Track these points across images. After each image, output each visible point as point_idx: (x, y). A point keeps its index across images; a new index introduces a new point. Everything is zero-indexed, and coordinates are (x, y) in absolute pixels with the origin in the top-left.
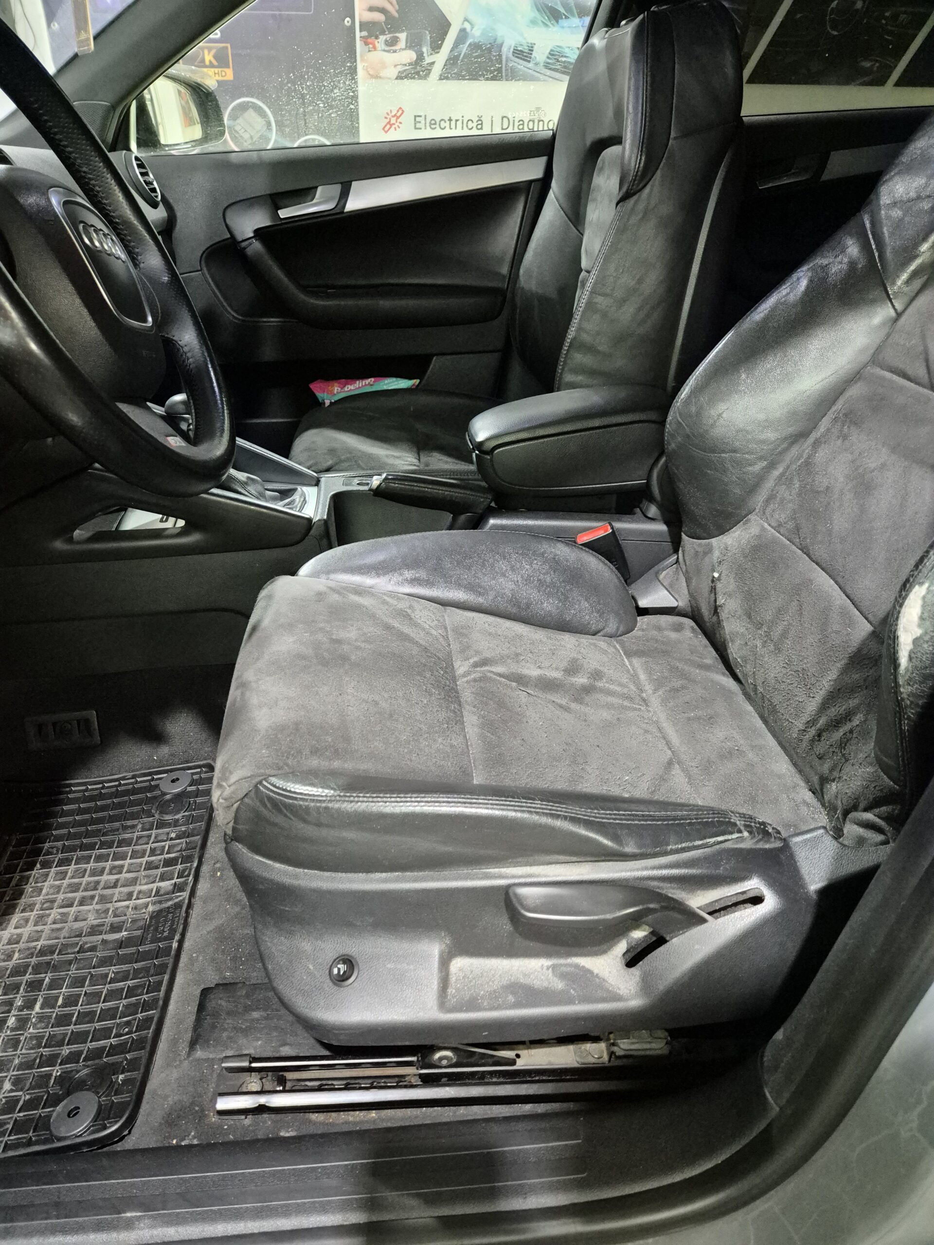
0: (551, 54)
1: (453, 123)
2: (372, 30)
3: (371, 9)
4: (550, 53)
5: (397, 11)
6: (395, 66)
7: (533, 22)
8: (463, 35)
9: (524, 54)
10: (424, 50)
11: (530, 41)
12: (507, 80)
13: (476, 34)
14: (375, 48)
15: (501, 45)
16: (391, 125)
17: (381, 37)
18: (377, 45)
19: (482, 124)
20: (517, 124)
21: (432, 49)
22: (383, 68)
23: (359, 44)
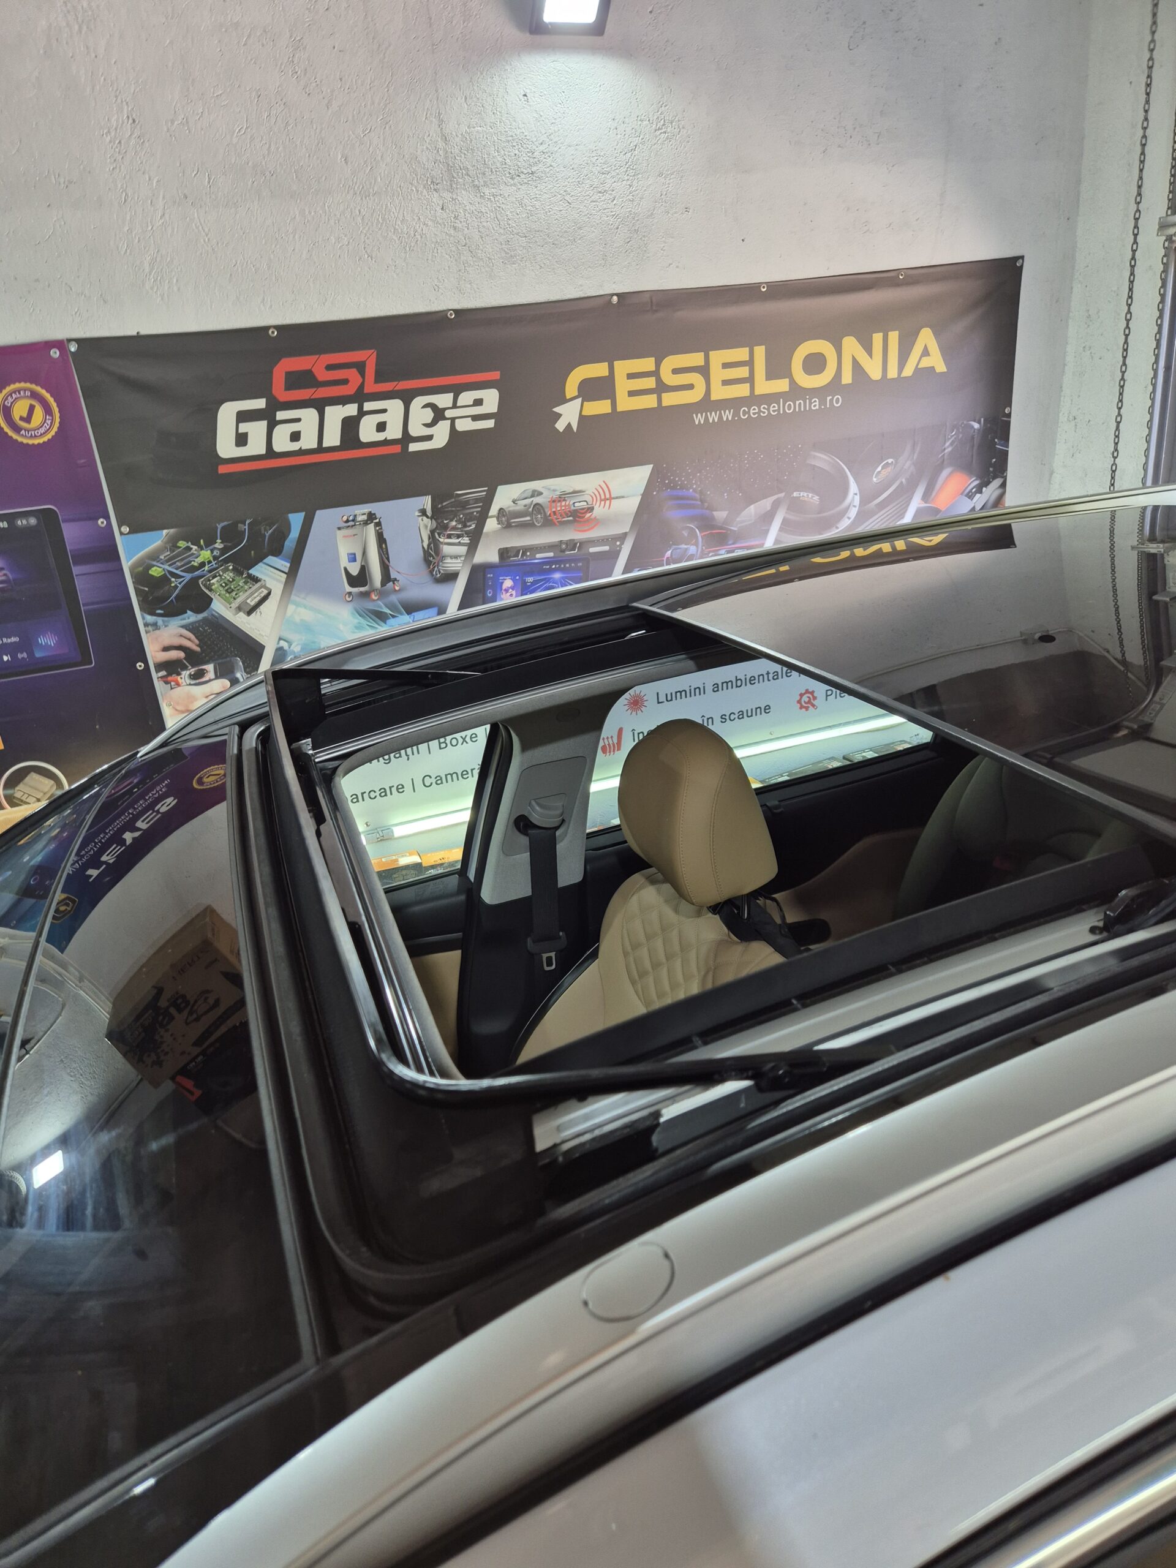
2: (171, 668)
3: (166, 649)
5: (197, 646)
6: (207, 696)
7: (357, 625)
8: (280, 653)
10: (238, 675)
14: (178, 685)
17: (184, 673)
18: (180, 681)
21: (247, 673)
22: (192, 702)
23: (159, 686)
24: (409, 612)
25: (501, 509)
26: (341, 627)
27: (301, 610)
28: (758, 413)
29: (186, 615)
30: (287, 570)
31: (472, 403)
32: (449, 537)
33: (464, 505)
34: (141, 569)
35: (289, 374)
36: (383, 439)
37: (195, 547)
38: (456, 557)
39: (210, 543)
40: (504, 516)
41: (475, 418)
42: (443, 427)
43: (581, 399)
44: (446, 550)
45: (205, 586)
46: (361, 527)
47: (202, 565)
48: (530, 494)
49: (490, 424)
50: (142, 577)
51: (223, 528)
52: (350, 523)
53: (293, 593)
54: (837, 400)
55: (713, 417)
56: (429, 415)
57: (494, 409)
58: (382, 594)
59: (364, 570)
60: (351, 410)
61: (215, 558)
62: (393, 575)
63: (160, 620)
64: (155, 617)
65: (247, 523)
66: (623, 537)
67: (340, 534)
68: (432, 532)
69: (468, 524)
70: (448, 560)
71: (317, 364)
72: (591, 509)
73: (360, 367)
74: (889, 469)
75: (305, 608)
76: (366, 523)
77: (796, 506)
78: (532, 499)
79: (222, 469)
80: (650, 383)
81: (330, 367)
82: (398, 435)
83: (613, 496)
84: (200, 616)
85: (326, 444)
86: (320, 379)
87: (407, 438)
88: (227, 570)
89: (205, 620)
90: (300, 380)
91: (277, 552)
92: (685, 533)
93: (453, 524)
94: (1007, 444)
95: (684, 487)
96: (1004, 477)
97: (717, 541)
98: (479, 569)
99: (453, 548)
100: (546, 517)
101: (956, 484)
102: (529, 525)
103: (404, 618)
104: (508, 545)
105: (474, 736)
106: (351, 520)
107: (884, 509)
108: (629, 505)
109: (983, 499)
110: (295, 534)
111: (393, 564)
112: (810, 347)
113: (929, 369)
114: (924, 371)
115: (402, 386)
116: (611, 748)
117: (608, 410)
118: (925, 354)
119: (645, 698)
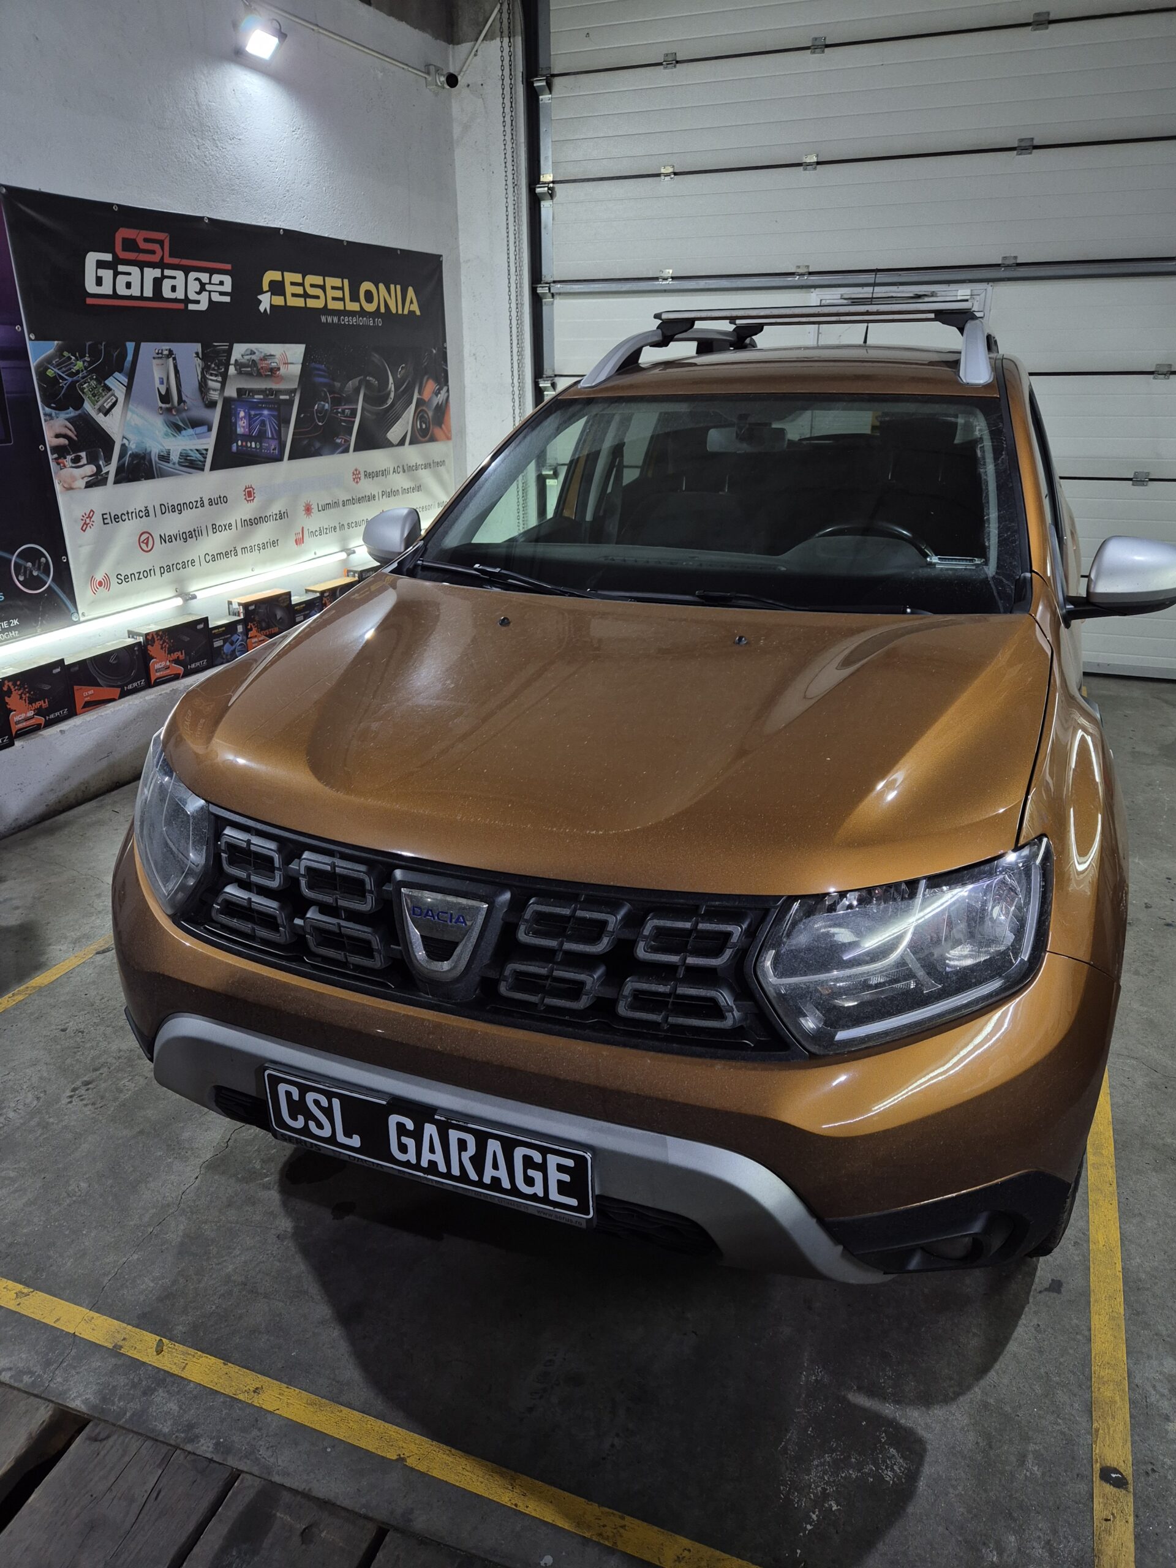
0: (181, 454)
1: (130, 515)
2: (60, 451)
3: (57, 436)
5: (76, 436)
6: (83, 478)
7: (167, 435)
8: (124, 449)
9: (165, 458)
10: (101, 463)
11: (167, 448)
12: (158, 477)
13: (133, 447)
14: (65, 466)
15: (150, 452)
16: (87, 525)
17: (68, 457)
18: (66, 463)
19: (148, 513)
20: (170, 509)
21: (106, 462)
22: (73, 482)
23: (53, 465)
24: (193, 428)
25: (236, 360)
26: (157, 432)
27: (135, 416)
28: (349, 321)
29: (68, 411)
30: (126, 384)
31: (218, 283)
32: (211, 375)
33: (217, 353)
34: (42, 369)
35: (124, 240)
36: (174, 297)
37: (73, 358)
38: (215, 390)
39: (82, 356)
40: (238, 365)
41: (222, 294)
42: (204, 298)
43: (269, 293)
44: (211, 384)
45: (80, 388)
46: (164, 359)
47: (78, 372)
48: (249, 352)
50: (42, 375)
51: (89, 345)
52: (159, 355)
53: (130, 403)
54: (379, 322)
55: (330, 320)
56: (197, 287)
57: (229, 290)
58: (179, 411)
59: (168, 390)
60: (157, 273)
61: (86, 368)
62: (184, 398)
63: (53, 412)
64: (50, 410)
65: (103, 344)
66: (294, 391)
67: (155, 362)
68: (203, 369)
69: (220, 367)
70: (212, 392)
71: (139, 236)
72: (279, 369)
73: (161, 243)
74: (403, 371)
75: (137, 415)
76: (168, 356)
77: (369, 385)
78: (249, 356)
79: (89, 301)
80: (299, 290)
81: (146, 240)
82: (182, 297)
83: (289, 361)
84: (78, 413)
85: (145, 295)
86: (141, 247)
87: (187, 300)
88: (92, 379)
89: (80, 415)
90: (130, 245)
91: (120, 371)
92: (323, 394)
93: (213, 366)
94: (447, 366)
95: (321, 363)
96: (448, 386)
97: (337, 402)
98: (227, 401)
99: (214, 384)
100: (258, 370)
101: (430, 386)
102: (249, 374)
103: (190, 431)
104: (241, 386)
105: (230, 525)
106: (161, 353)
107: (404, 396)
108: (296, 369)
109: (441, 397)
110: (130, 358)
111: (183, 389)
112: (366, 286)
113: (414, 312)
114: (412, 313)
115: (185, 262)
116: (299, 541)
117: (283, 303)
118: (412, 302)
119: (312, 506)
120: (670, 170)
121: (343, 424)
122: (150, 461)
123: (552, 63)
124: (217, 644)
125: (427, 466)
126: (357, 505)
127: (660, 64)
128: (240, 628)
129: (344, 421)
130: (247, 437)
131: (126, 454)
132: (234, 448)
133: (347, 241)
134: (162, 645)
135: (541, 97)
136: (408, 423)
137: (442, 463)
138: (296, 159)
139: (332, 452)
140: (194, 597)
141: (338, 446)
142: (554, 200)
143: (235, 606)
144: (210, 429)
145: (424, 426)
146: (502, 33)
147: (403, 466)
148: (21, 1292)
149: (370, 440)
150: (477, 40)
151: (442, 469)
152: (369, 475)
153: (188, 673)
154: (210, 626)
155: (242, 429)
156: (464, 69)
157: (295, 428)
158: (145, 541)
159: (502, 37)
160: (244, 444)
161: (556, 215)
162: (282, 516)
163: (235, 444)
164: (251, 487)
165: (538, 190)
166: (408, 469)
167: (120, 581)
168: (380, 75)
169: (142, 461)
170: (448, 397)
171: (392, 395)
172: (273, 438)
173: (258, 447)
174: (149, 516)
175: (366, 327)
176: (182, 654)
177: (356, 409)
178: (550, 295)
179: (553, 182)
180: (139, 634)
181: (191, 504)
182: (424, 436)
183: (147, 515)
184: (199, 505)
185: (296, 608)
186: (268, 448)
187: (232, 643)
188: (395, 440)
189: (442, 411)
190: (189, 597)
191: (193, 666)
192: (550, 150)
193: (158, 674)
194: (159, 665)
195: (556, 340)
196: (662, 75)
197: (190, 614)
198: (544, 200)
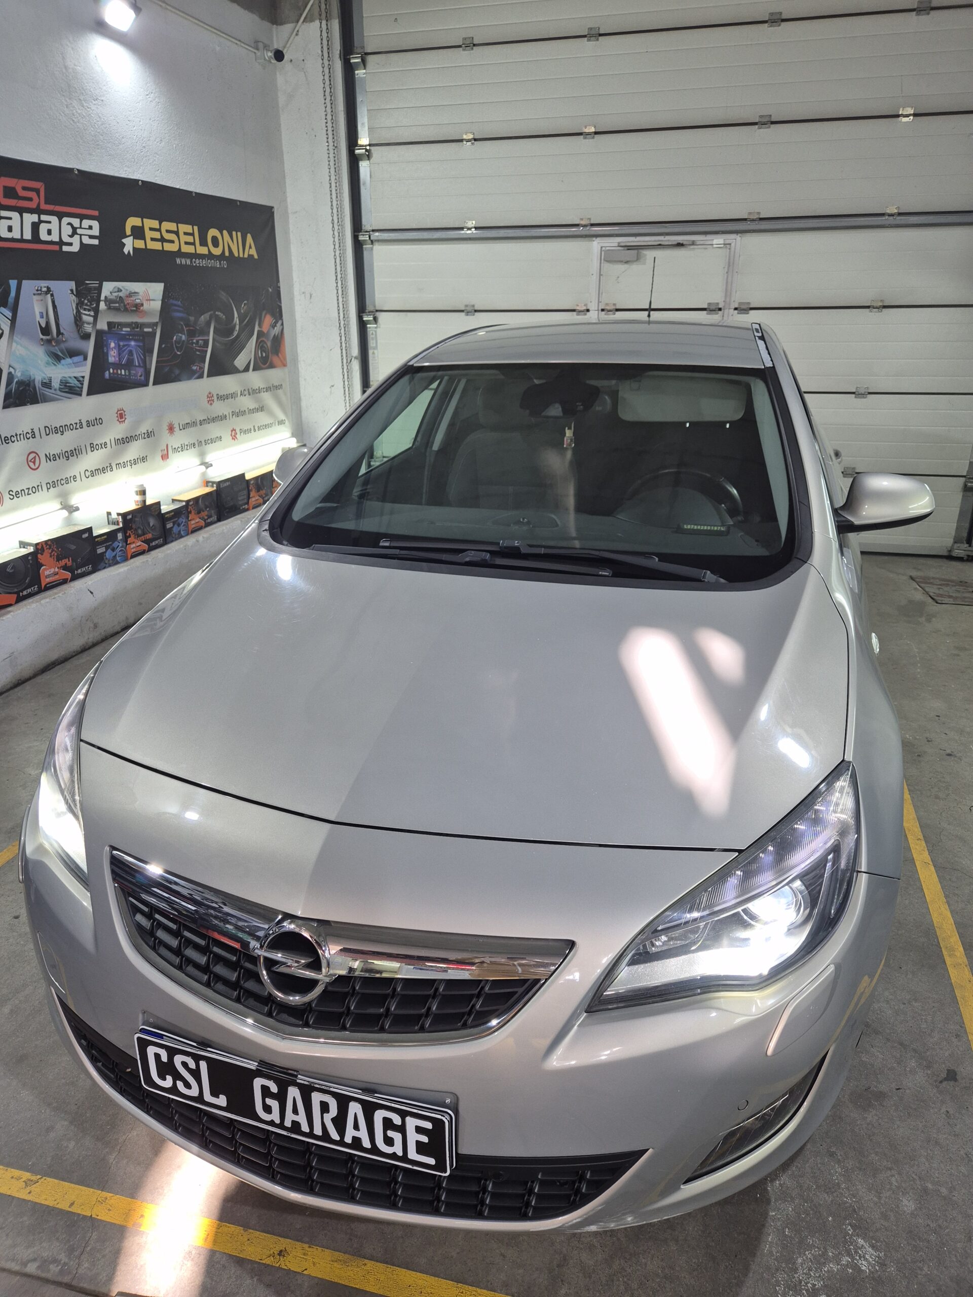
1: (18, 437)
4: (60, 382)
7: (48, 363)
8: (11, 377)
9: (47, 384)
11: (49, 376)
12: (42, 403)
13: (18, 375)
15: (34, 380)
19: (34, 434)
20: (54, 430)
24: (71, 357)
25: (106, 297)
26: (40, 362)
27: (19, 347)
28: (199, 263)
30: (10, 318)
31: (87, 227)
32: (85, 309)
33: (89, 290)
35: (5, 187)
36: (50, 240)
38: (88, 323)
40: (107, 301)
41: (91, 237)
42: (76, 240)
43: (132, 237)
44: (85, 318)
46: (43, 295)
48: (116, 290)
49: (96, 242)
52: (39, 292)
53: (15, 334)
54: (225, 264)
55: (183, 261)
56: (70, 231)
57: (97, 234)
58: (58, 342)
59: (48, 323)
60: (34, 218)
62: (62, 331)
66: (156, 324)
67: (35, 298)
68: (77, 304)
69: (93, 303)
70: (86, 325)
71: (18, 184)
72: (142, 305)
73: (37, 191)
74: (246, 307)
75: (21, 346)
76: (47, 293)
77: (218, 319)
78: (117, 293)
80: (157, 235)
81: (24, 188)
82: (57, 240)
83: (151, 298)
85: (25, 238)
86: (20, 194)
87: (61, 243)
90: (9, 192)
91: (5, 306)
92: (180, 327)
93: (86, 301)
94: (281, 302)
95: (177, 299)
96: (282, 320)
97: (192, 334)
98: (100, 333)
99: (87, 318)
100: (125, 306)
101: (268, 320)
102: (117, 309)
103: (69, 360)
104: (111, 321)
105: (106, 444)
106: (41, 290)
107: (247, 328)
108: (157, 305)
109: (277, 330)
110: (13, 294)
111: (61, 322)
112: (213, 232)
113: (253, 256)
114: (251, 256)
115: (58, 208)
116: (165, 457)
117: (144, 247)
118: (250, 247)
119: (175, 426)
120: (471, 136)
121: (198, 353)
122: (35, 388)
123: (365, 43)
124: (100, 550)
125: (268, 389)
126: (212, 425)
127: (460, 46)
128: (120, 536)
129: (199, 351)
130: (117, 366)
131: (12, 382)
132: (107, 375)
133: (196, 193)
134: (51, 553)
135: (356, 72)
136: (251, 352)
137: (280, 387)
138: (150, 119)
139: (189, 378)
140: (77, 509)
141: (194, 372)
142: (371, 160)
143: (114, 516)
144: (85, 359)
145: (264, 355)
146: (320, 15)
147: (248, 389)
148: (29, 1180)
149: (221, 367)
150: (298, 22)
151: (280, 392)
152: (221, 398)
153: (75, 578)
154: (95, 535)
155: (113, 359)
156: (288, 46)
157: (158, 357)
158: (32, 460)
159: (320, 19)
160: (115, 371)
161: (372, 174)
162: (149, 434)
163: (108, 372)
164: (123, 410)
165: (357, 152)
166: (253, 392)
167: (12, 497)
168: (218, 48)
169: (27, 388)
170: (283, 330)
171: (237, 328)
172: (139, 366)
173: (127, 374)
174: (35, 437)
175: (214, 268)
176: (69, 561)
177: (208, 340)
178: (370, 242)
179: (370, 145)
180: (30, 544)
181: (71, 426)
182: (265, 364)
183: (34, 436)
184: (78, 427)
185: (166, 516)
186: (135, 375)
187: (113, 550)
188: (241, 368)
189: (278, 341)
190: (71, 509)
191: (79, 571)
192: (366, 117)
193: (48, 580)
194: (48, 572)
195: (376, 280)
196: (462, 56)
197: (75, 525)
198: (362, 160)
